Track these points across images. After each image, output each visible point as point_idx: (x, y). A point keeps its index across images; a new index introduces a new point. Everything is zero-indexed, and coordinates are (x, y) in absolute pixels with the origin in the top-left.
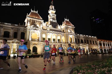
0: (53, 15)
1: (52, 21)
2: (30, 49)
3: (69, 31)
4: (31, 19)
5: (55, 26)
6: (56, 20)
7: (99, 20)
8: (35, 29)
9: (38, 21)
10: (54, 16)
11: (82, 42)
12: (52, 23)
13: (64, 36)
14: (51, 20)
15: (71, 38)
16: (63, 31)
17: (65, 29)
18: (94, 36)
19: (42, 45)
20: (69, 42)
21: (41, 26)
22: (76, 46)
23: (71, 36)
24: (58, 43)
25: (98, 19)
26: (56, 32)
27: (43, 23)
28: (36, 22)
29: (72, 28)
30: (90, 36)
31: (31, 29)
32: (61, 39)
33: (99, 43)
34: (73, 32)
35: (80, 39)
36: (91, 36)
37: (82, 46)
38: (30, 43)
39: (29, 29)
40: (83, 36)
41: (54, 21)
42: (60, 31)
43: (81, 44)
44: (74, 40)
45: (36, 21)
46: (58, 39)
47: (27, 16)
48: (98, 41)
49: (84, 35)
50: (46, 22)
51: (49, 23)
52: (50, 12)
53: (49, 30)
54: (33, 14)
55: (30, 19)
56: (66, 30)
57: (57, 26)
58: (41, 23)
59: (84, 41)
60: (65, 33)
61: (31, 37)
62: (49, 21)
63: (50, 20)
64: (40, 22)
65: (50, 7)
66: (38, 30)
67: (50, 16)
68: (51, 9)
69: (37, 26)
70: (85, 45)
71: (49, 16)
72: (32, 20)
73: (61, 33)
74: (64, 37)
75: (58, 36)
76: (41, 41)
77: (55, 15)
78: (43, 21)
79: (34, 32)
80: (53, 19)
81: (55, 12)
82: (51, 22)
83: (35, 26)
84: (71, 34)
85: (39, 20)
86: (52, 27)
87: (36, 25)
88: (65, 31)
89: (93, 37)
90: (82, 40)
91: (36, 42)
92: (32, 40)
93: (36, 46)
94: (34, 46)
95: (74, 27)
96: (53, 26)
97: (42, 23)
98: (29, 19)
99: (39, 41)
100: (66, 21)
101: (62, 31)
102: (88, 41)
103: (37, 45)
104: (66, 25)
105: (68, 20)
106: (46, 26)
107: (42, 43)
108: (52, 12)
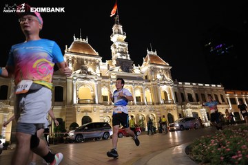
0: (120, 45)
1: (119, 57)
2: (77, 122)
3: (159, 77)
4: (76, 56)
5: (128, 68)
6: (128, 55)
7: (223, 48)
8: (85, 78)
9: (90, 60)
10: (123, 46)
11: (191, 99)
12: (120, 63)
13: (150, 89)
14: (118, 55)
15: (165, 93)
16: (146, 77)
17: (149, 73)
18: (216, 84)
19: (102, 111)
20: (162, 102)
21: (98, 71)
22: (178, 109)
23: (164, 88)
24: (138, 104)
25: (221, 46)
26: (131, 81)
27: (101, 63)
28: (85, 62)
29: (166, 70)
30: (208, 85)
31: (75, 78)
32: (142, 95)
33: (230, 99)
34: (168, 78)
35: (186, 92)
36: (210, 84)
37: (191, 108)
38: (74, 108)
39: (72, 79)
40: (191, 86)
41: (124, 58)
42: (140, 79)
43: (189, 105)
44: (172, 97)
45: (86, 60)
46: (137, 98)
47: (66, 51)
48: (226, 93)
49: (194, 84)
50: (107, 62)
51: (114, 62)
52: (114, 38)
53: (115, 77)
54: (78, 45)
55: (73, 58)
56: (152, 74)
57: (132, 68)
58: (96, 64)
59: (194, 96)
60: (149, 81)
61: (77, 96)
62: (114, 57)
63: (116, 55)
64: (94, 61)
65: (114, 28)
66: (92, 78)
67: (115, 48)
68: (115, 33)
69: (89, 70)
70: (197, 106)
71: (112, 48)
72: (78, 59)
73: (141, 82)
74: (148, 91)
75: (135, 89)
76: (99, 103)
77: (126, 45)
78: (100, 59)
79: (83, 84)
80: (122, 53)
81: (125, 37)
82: (118, 60)
83: (85, 71)
84: (165, 84)
85: (93, 58)
86: (120, 70)
87: (86, 69)
88: (149, 78)
89: (214, 86)
90: (190, 96)
91: (89, 107)
92: (79, 103)
93: (89, 115)
94: (85, 114)
95: (170, 68)
96: (122, 68)
97: (98, 64)
98: (70, 56)
99: (94, 103)
100: (151, 56)
101: (144, 78)
102: (203, 95)
103: (91, 112)
104: (151, 63)
105: (155, 53)
106: (109, 69)
107: (101, 107)
108: (118, 39)
